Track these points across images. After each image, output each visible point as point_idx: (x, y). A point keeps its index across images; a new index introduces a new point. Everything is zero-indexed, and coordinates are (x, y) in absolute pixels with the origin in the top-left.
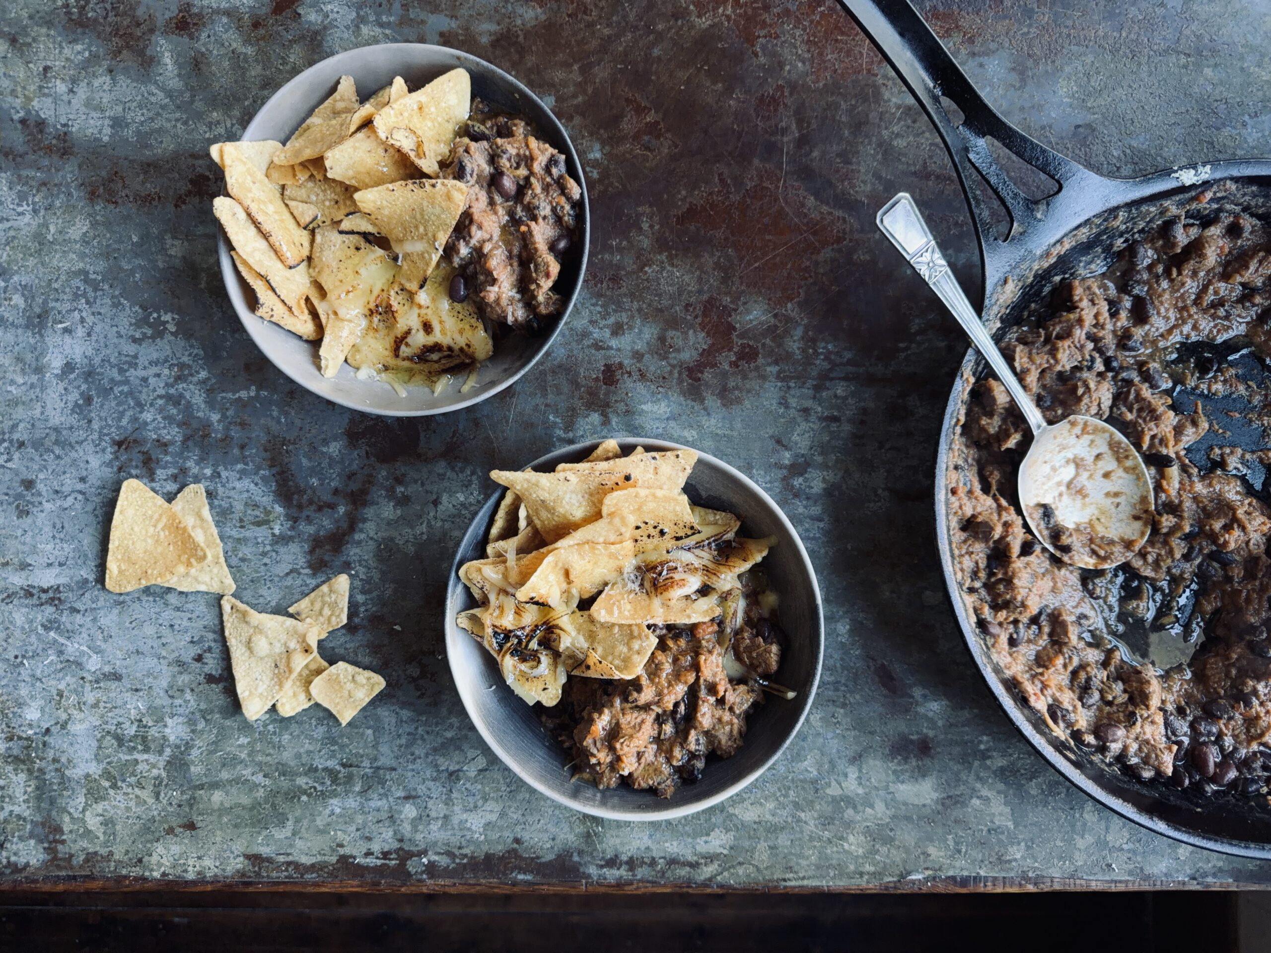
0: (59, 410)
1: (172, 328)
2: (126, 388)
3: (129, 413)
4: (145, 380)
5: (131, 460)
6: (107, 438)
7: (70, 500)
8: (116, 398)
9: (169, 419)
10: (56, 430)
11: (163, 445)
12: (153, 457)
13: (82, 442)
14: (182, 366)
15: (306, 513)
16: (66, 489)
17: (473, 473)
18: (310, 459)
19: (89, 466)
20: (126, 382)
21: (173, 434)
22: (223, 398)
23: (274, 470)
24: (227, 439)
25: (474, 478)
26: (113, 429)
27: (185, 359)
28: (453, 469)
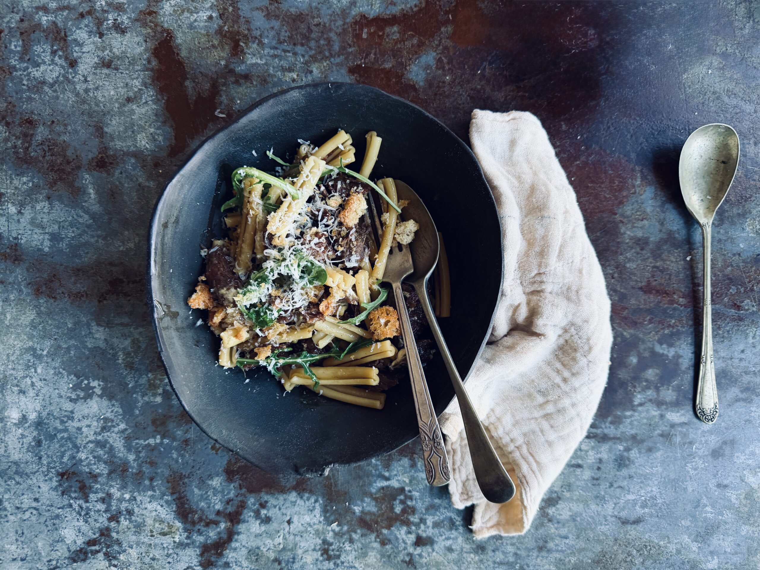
0: (18, 449)
1: (98, 391)
2: (66, 435)
3: (68, 453)
4: (79, 429)
5: (71, 487)
6: (53, 470)
7: (28, 514)
8: (58, 442)
9: (98, 458)
10: (16, 463)
11: (94, 477)
12: (87, 485)
13: (35, 473)
14: (106, 420)
15: (198, 527)
16: (25, 506)
17: (316, 501)
18: (200, 489)
19: (40, 490)
20: (66, 430)
21: (101, 469)
22: (137, 444)
23: (175, 496)
24: (140, 474)
25: (317, 505)
26: (57, 464)
27: (108, 415)
28: (301, 498)
